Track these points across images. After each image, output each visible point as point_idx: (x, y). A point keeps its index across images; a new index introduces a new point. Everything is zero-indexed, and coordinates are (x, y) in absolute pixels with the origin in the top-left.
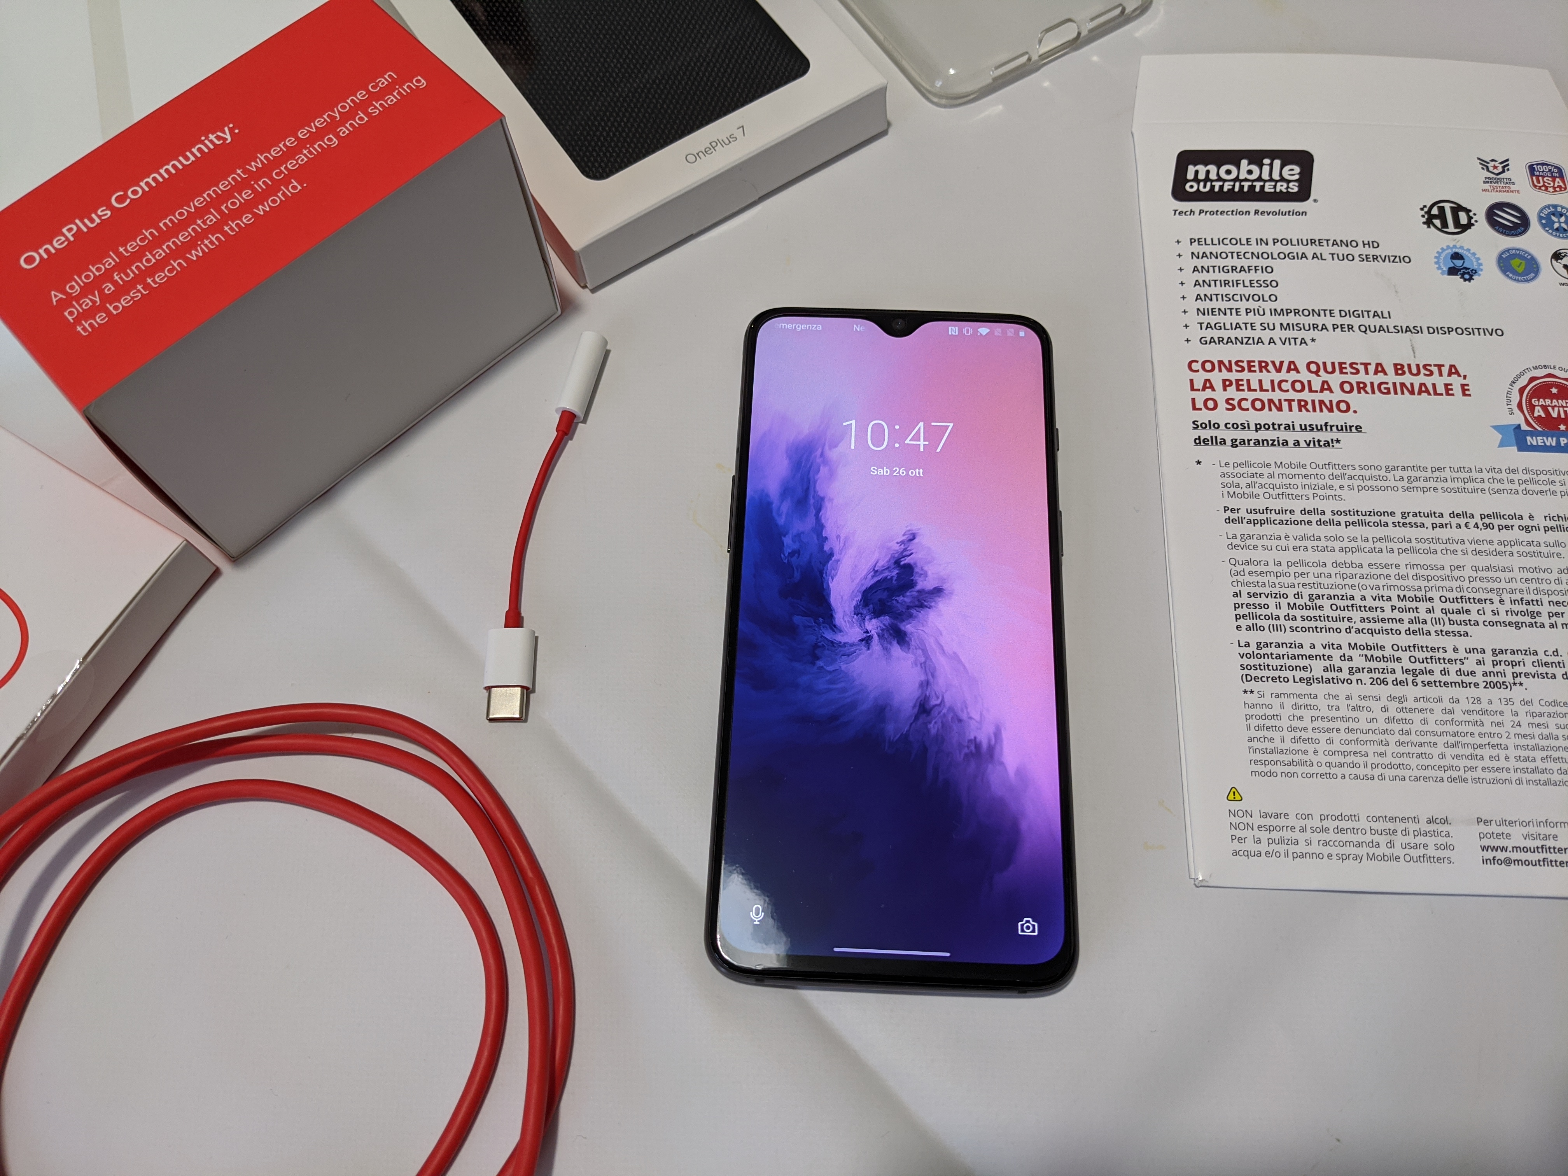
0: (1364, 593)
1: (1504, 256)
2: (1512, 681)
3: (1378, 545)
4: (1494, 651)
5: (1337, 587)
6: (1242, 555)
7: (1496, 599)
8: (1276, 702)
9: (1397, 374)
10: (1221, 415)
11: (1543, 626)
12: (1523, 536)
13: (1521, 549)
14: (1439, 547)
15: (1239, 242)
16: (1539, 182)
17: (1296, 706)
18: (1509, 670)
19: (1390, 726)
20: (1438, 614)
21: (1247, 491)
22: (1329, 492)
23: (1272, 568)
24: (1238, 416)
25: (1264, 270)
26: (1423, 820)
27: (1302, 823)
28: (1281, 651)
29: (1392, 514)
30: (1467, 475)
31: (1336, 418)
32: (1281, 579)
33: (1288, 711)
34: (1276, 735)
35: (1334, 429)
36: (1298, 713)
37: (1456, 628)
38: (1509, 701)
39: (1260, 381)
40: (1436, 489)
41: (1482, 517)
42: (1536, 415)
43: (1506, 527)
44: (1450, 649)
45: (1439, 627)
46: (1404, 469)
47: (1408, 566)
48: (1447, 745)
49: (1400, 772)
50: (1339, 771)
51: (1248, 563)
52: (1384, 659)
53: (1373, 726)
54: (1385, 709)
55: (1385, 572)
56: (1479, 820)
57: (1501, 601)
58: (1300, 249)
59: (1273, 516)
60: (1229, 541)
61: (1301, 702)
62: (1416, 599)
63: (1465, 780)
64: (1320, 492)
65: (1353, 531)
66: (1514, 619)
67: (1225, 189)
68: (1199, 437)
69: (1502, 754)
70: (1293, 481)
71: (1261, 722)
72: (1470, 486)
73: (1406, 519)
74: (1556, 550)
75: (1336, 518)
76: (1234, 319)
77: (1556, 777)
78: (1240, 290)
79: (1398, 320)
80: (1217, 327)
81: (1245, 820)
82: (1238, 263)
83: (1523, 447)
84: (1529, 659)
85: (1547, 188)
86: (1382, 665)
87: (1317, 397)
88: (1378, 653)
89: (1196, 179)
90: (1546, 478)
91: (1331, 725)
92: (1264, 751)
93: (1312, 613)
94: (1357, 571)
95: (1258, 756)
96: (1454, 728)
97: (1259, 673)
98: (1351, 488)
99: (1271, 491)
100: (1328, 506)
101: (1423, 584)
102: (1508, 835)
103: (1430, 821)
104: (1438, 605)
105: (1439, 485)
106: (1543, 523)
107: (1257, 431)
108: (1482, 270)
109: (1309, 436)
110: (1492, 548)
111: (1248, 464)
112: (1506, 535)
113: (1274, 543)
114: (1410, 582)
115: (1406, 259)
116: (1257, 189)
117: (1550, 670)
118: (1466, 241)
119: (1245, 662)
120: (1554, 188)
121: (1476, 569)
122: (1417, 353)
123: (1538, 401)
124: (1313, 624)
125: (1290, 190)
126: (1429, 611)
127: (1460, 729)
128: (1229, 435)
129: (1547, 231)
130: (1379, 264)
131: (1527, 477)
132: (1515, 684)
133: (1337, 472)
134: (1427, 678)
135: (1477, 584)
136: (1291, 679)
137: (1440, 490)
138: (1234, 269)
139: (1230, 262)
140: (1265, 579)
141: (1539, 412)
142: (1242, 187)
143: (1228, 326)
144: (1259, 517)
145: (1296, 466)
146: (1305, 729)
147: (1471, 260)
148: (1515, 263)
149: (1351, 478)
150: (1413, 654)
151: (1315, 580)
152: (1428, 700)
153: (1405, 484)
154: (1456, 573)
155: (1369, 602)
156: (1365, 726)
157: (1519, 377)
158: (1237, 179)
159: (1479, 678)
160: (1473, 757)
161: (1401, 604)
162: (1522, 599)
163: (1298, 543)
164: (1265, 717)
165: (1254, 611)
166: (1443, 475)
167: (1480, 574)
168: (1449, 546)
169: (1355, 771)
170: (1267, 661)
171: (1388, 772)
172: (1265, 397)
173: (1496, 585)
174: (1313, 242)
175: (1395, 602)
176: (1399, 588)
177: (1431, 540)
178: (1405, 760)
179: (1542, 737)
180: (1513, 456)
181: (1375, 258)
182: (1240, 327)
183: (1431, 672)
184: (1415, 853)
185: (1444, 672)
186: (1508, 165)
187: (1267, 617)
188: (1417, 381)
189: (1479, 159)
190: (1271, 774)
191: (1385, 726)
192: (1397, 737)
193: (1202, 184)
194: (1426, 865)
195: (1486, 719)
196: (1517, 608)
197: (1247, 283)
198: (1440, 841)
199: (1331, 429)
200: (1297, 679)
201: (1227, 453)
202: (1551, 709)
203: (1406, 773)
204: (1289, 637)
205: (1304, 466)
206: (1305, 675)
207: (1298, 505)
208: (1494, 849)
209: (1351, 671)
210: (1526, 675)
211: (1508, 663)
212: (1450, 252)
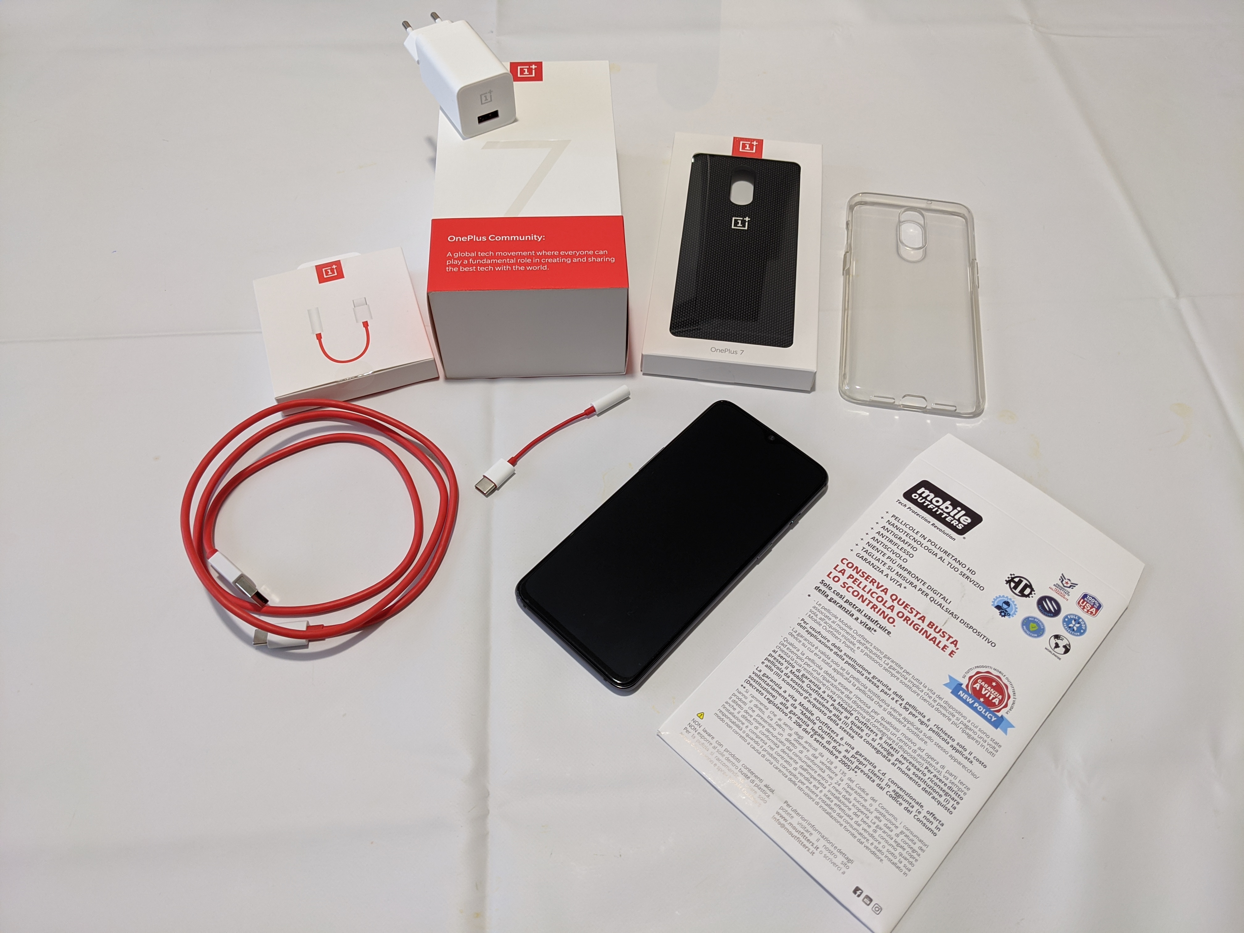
0: (826, 690)
1: (1030, 619)
2: (853, 768)
3: (851, 679)
4: (857, 753)
5: (818, 680)
6: (791, 640)
7: (880, 735)
8: (750, 698)
9: (928, 626)
10: (836, 586)
11: (889, 761)
12: (918, 724)
13: (911, 727)
14: (876, 699)
15: (913, 530)
16: (1083, 603)
17: (756, 706)
18: (856, 763)
19: (785, 742)
20: (849, 721)
21: (818, 620)
22: (851, 646)
23: (799, 653)
24: (843, 591)
25: (913, 548)
26: (764, 783)
27: (716, 745)
28: (771, 683)
29: (869, 673)
30: (917, 684)
31: (884, 622)
32: (798, 660)
33: (751, 705)
34: (738, 709)
35: (879, 625)
36: (754, 709)
37: (851, 732)
38: (844, 774)
39: (866, 586)
40: (898, 679)
41: (907, 704)
42: (975, 686)
43: (913, 715)
44: (840, 737)
45: (843, 726)
46: (893, 661)
47: (855, 696)
48: (801, 767)
49: (772, 760)
50: (749, 740)
51: (791, 644)
52: (809, 718)
53: (779, 737)
54: (790, 735)
55: (843, 690)
56: (786, 802)
57: (881, 738)
58: (936, 551)
59: (819, 637)
60: (792, 632)
61: (759, 706)
62: (846, 709)
63: (796, 784)
64: (847, 643)
65: (846, 667)
66: (879, 748)
67: (929, 507)
68: (819, 587)
69: (821, 788)
70: (840, 631)
71: (737, 700)
72: (914, 689)
73: (873, 680)
74: (926, 740)
75: (844, 657)
76: (879, 556)
77: (834, 815)
78: (895, 548)
79: (951, 607)
80: (870, 554)
81: (696, 726)
82: (904, 537)
83: (955, 693)
84: (869, 767)
85: (1084, 608)
86: (806, 720)
87: (883, 609)
89: (920, 495)
90: (952, 712)
91: (763, 723)
92: (728, 711)
93: (797, 681)
94: (833, 681)
95: (724, 710)
96: (811, 764)
97: (754, 684)
98: (862, 651)
99: (828, 627)
100: (845, 650)
101: (854, 706)
102: (792, 817)
103: (766, 786)
104: (852, 718)
105: (901, 678)
106: (931, 726)
107: (845, 602)
108: (1013, 616)
109: (865, 620)
110: (899, 717)
111: (829, 611)
112: (910, 718)
113: (809, 646)
114: (850, 702)
115: (982, 588)
116: (943, 516)
117: (874, 778)
118: (1018, 601)
119: (753, 676)
120: (1088, 611)
121: (883, 719)
122: (946, 624)
123: (982, 682)
124: (794, 684)
125: (957, 526)
126: (846, 717)
127: (813, 766)
128: (831, 595)
129: (1064, 625)
130: (967, 582)
131: (944, 705)
132: (853, 770)
133: (863, 641)
134: (819, 738)
135: (878, 725)
136: (764, 696)
137: (899, 680)
138: (900, 538)
139: (901, 535)
140: (791, 655)
141: (977, 686)
142: (937, 511)
143: (874, 557)
144: (813, 632)
145: (848, 627)
146: (751, 716)
147: (1012, 608)
148: (1032, 625)
149: (866, 648)
150: (823, 726)
151: (811, 671)
152: (811, 746)
154: (873, 714)
155: (825, 696)
156: (776, 734)
157: (983, 667)
158: (938, 507)
159: (840, 756)
160: (807, 779)
161: (837, 706)
162: (890, 745)
163: (819, 653)
164: (741, 700)
165: (775, 662)
166: (907, 676)
167: (883, 722)
168: (880, 702)
169: (756, 746)
170: (761, 682)
171: (767, 756)
172: (862, 592)
173: (885, 731)
174: (946, 552)
175: (836, 704)
176: (843, 700)
177: (876, 695)
178: (779, 758)
179: (844, 796)
180: (947, 694)
182: (879, 561)
183: (823, 738)
185: (828, 742)
186: (1075, 586)
187: (778, 668)
188: (934, 634)
189: (1062, 574)
190: (722, 720)
191: (783, 740)
192: (784, 748)
193: (921, 498)
195: (827, 772)
196: (885, 746)
197: (900, 548)
198: (763, 795)
199: (877, 625)
200: (766, 698)
201: (824, 601)
202: (859, 791)
203: (775, 763)
204: (779, 681)
205: (851, 629)
206: (771, 698)
207: (833, 640)
208: (781, 816)
209: (791, 712)
210: (862, 771)
211: (858, 760)
212: (1006, 600)
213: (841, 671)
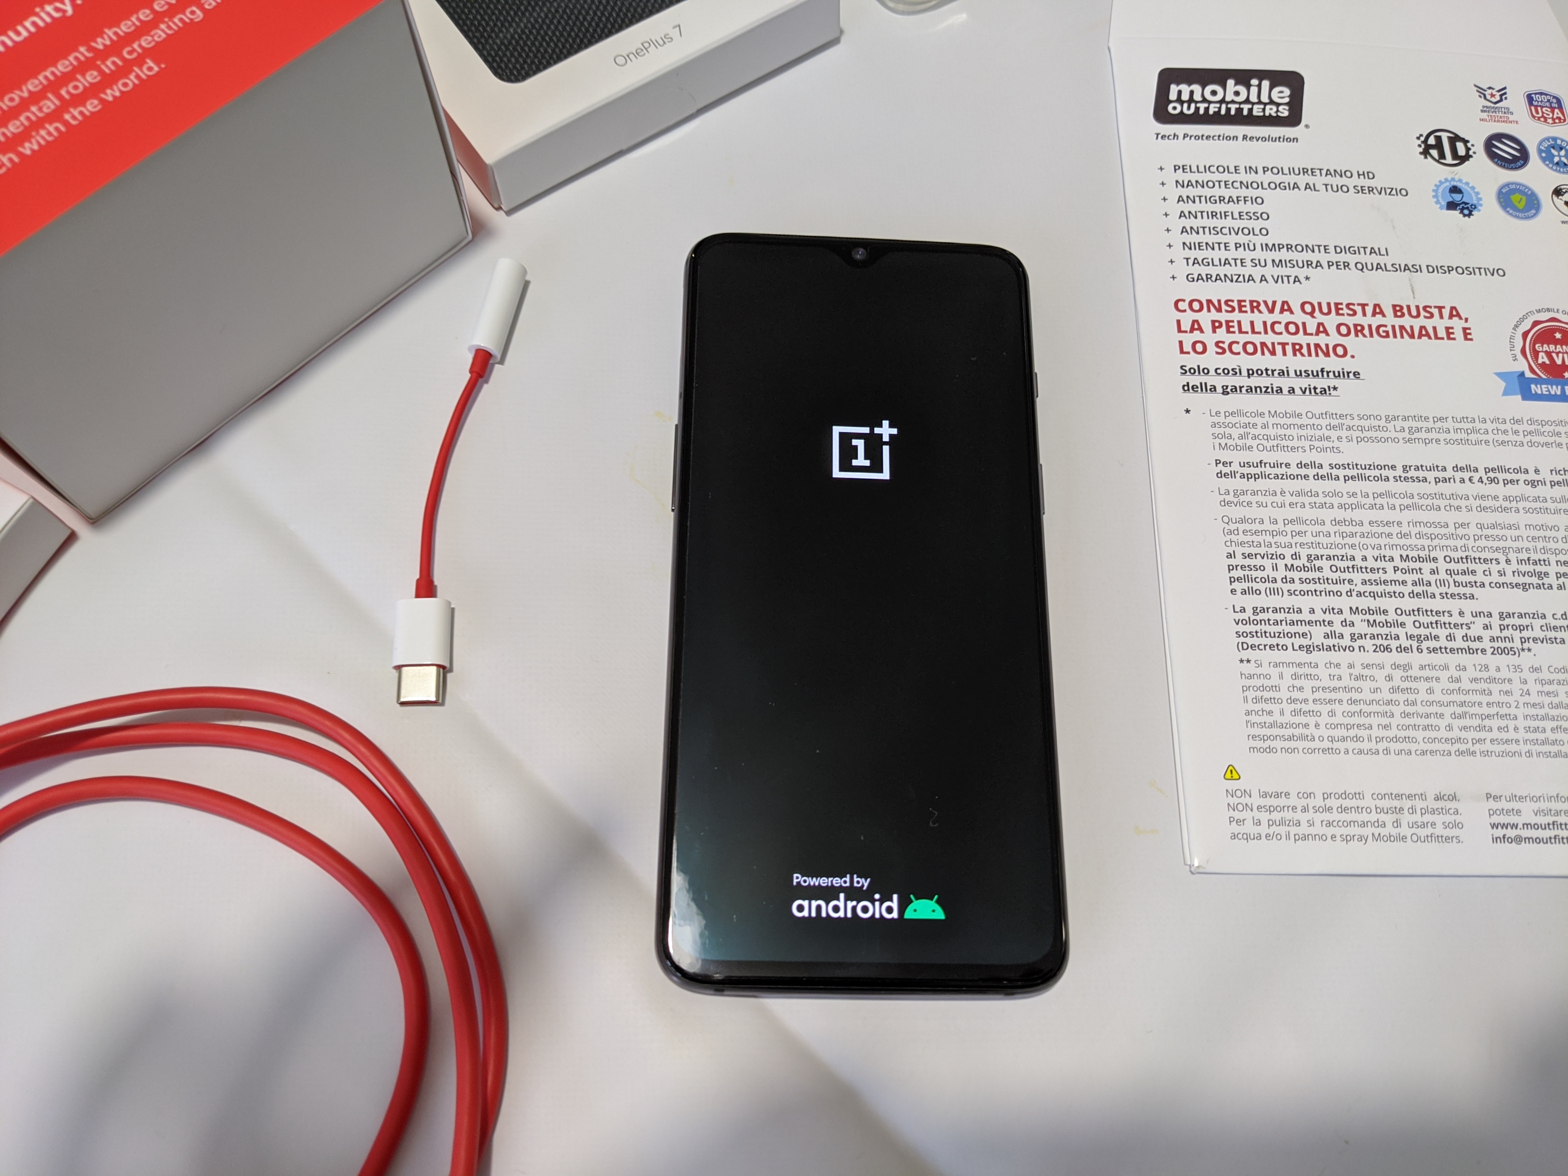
0: (1364, 553)
1: (1504, 191)
2: (1520, 647)
3: (1379, 501)
4: (1501, 616)
5: (1337, 546)
6: (1236, 512)
7: (1502, 559)
8: (1274, 672)
9: (1396, 316)
10: (1211, 360)
11: (1551, 587)
12: (1529, 491)
13: (1528, 505)
14: (1442, 503)
15: (1227, 169)
16: (1537, 112)
17: (1296, 676)
18: (1517, 635)
19: (1395, 696)
20: (1443, 575)
21: (1240, 443)
22: (1326, 444)
23: (1267, 526)
24: (1228, 361)
25: (1254, 200)
26: (1431, 797)
27: (1304, 802)
28: (1279, 616)
29: (1393, 467)
30: (1470, 426)
31: (1333, 363)
32: (1276, 539)
33: (1288, 681)
34: (1276, 708)
35: (1331, 375)
36: (1298, 683)
37: (1461, 590)
38: (1517, 668)
39: (1252, 323)
40: (1438, 441)
41: (1487, 470)
42: (1540, 361)
43: (1512, 482)
44: (1455, 613)
45: (1443, 590)
46: (1405, 419)
47: (1411, 524)
48: (1454, 716)
49: (1405, 746)
50: (1342, 746)
51: (1242, 521)
52: (1387, 624)
53: (1377, 696)
54: (1389, 678)
55: (1387, 530)
56: (1488, 796)
57: (1508, 561)
58: (1292, 179)
59: (1268, 470)
60: (1222, 498)
61: (1300, 671)
62: (1419, 559)
63: (1473, 753)
64: (1317, 444)
65: (1352, 486)
66: (1521, 580)
67: (1211, 112)
68: (1188, 383)
69: (1511, 724)
70: (1288, 432)
71: (1259, 694)
72: (1473, 437)
73: (1408, 473)
75: (1335, 472)
76: (1223, 254)
78: (1229, 222)
79: (1396, 257)
80: (1204, 262)
81: (1244, 800)
82: (1226, 193)
83: (1528, 395)
84: (1537, 623)
85: (1546, 119)
86: (1385, 630)
87: (1313, 340)
88: (1380, 618)
89: (1179, 100)
90: (1551, 428)
91: (1333, 695)
92: (1263, 725)
93: (1311, 575)
94: (1358, 529)
95: (1257, 731)
96: (1461, 698)
97: (1255, 641)
98: (1350, 440)
99: (1265, 443)
100: (1326, 459)
101: (1426, 542)
102: (1519, 812)
103: (1438, 798)
104: (1442, 566)
105: (1442, 436)
106: (1549, 478)
107: (1249, 377)
108: (1481, 205)
109: (1304, 382)
110: (1497, 504)
111: (1239, 413)
112: (1511, 490)
113: (1269, 499)
114: (1413, 541)
115: (1403, 192)
116: (1245, 113)
117: (1559, 635)
118: (1464, 174)
119: (1241, 628)
120: (1553, 119)
121: (1481, 526)
122: (1415, 293)
123: (1542, 346)
124: (1312, 587)
125: (1279, 114)
126: (1433, 572)
127: (1467, 698)
128: (1220, 382)
129: (1547, 165)
130: (1374, 197)
131: (1532, 428)
132: (1523, 650)
133: (1334, 422)
134: (1432, 644)
135: (1483, 543)
136: (1290, 647)
137: (1442, 442)
138: (1222, 199)
139: (1217, 192)
140: (1260, 539)
141: (1543, 358)
142: (1228, 110)
143: (1216, 262)
144: (1253, 470)
145: (1291, 416)
146: (1306, 701)
147: (1471, 195)
148: (1515, 198)
149: (1350, 428)
150: (1417, 618)
151: (1313, 540)
152: (1434, 668)
153: (1406, 435)
154: (1461, 531)
155: (1371, 563)
156: (1369, 697)
157: (1522, 320)
158: (1222, 101)
159: (1486, 644)
160: (1481, 728)
161: (1404, 565)
162: (1528, 559)
163: (1295, 499)
164: (1264, 688)
165: (1249, 573)
166: (1445, 425)
167: (1485, 532)
168: (1452, 502)
169: (1359, 745)
170: (1264, 628)
171: (1393, 746)
172: (1257, 339)
173: (1501, 544)
174: (1305, 171)
175: (1398, 562)
176: (1402, 547)
177: (1434, 496)
178: (1411, 733)
179: (1552, 706)
180: (1516, 405)
181: (1371, 190)
182: (1229, 263)
183: (1436, 638)
184: (1423, 832)
185: (1450, 638)
186: (1505, 93)
187: (1264, 580)
188: (1417, 323)
189: (1476, 86)
190: (1270, 750)
191: (1389, 697)
192: (1402, 708)
193: (1185, 105)
194: (1434, 845)
195: (1495, 688)
196: (1524, 568)
197: (1236, 215)
198: (1449, 818)
199: (1328, 376)
200: (1296, 647)
201: (1217, 401)
202: (1561, 676)
203: (1413, 747)
204: (1286, 601)
205: (1299, 415)
206: (1305, 642)
207: (1294, 458)
208: (1505, 826)
209: (1353, 637)
210: (1535, 640)
211: (1515, 627)
212: (1448, 185)
213: (1352, 500)
